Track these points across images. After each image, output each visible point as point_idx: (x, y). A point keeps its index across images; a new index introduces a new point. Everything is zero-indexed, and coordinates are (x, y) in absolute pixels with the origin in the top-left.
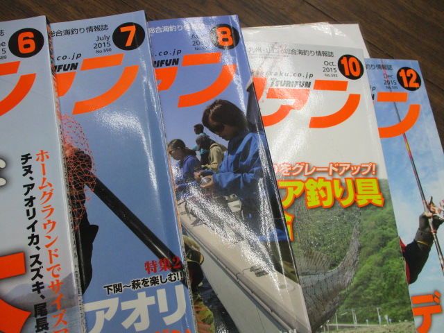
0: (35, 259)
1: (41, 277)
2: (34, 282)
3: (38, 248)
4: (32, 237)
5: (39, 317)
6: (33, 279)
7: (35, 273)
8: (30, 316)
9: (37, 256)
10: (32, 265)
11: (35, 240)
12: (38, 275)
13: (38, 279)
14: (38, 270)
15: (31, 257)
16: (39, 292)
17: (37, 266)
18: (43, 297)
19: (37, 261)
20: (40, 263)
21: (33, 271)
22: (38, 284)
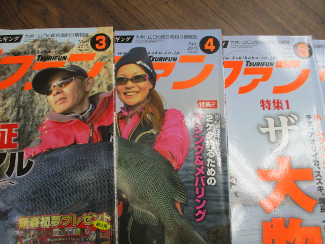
0: (317, 173)
1: (322, 184)
2: (318, 186)
3: (319, 168)
4: (316, 161)
5: (322, 205)
6: (317, 184)
7: (318, 181)
8: (317, 203)
9: (319, 172)
10: (316, 177)
11: (317, 163)
12: (320, 182)
13: (320, 184)
14: (320, 180)
15: (316, 172)
16: (321, 192)
17: (319, 177)
18: (323, 195)
19: (319, 175)
20: (321, 176)
21: (317, 179)
22: (320, 187)
